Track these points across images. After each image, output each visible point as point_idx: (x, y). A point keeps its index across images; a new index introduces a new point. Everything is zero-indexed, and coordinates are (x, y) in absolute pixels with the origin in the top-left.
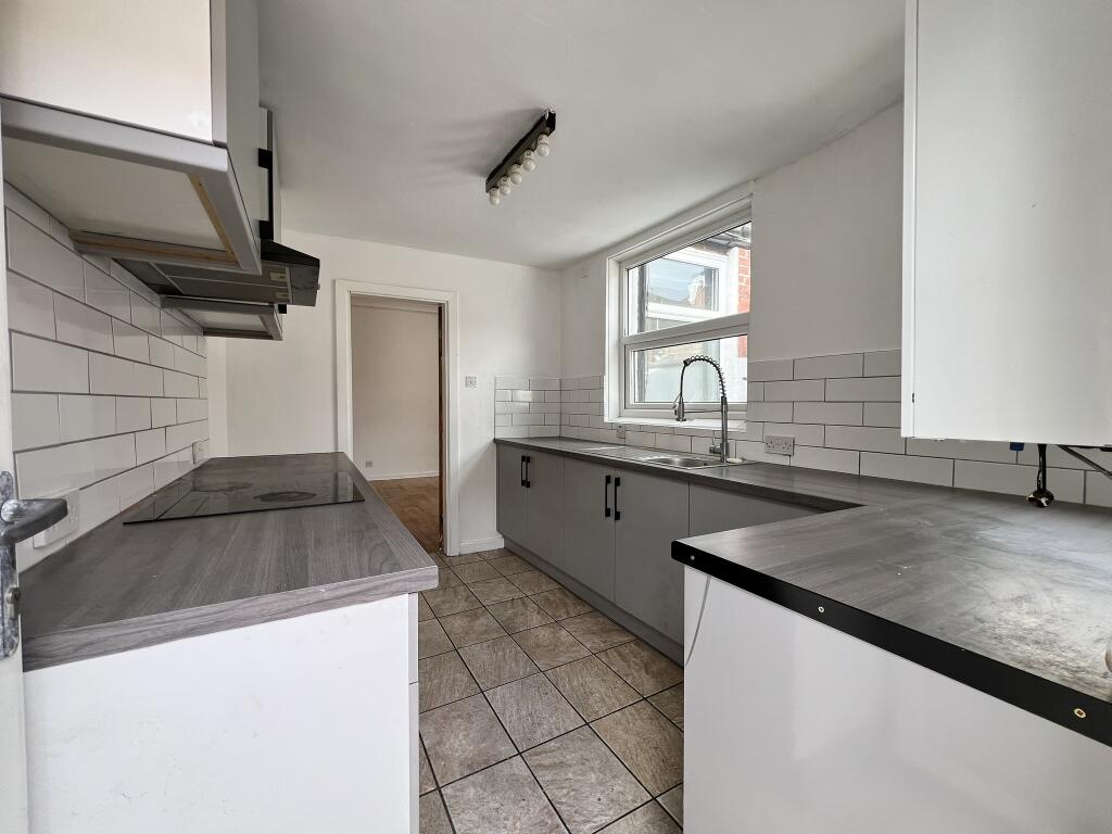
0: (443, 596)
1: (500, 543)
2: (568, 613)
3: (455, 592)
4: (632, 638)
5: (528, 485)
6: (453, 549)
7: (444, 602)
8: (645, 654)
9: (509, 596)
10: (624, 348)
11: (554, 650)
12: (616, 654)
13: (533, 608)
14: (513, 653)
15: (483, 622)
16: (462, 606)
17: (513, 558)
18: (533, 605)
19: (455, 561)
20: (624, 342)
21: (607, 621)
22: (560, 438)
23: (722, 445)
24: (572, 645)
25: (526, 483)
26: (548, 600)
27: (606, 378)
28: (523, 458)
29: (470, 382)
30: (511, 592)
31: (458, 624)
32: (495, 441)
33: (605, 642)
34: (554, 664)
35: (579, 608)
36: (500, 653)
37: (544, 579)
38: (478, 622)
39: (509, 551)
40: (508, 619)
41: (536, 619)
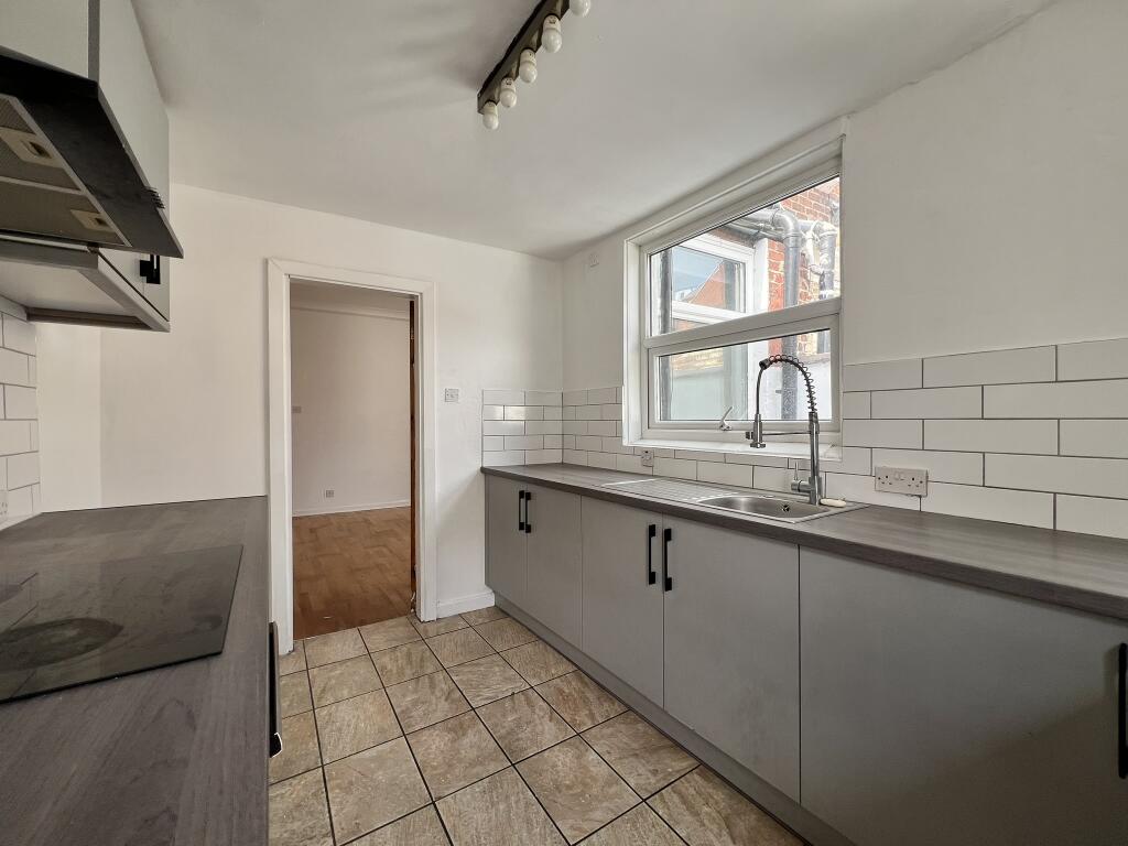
0: (416, 691)
1: (490, 601)
2: (591, 715)
3: (432, 686)
4: (691, 762)
5: (529, 529)
6: (428, 610)
7: (415, 703)
8: (720, 795)
9: (507, 689)
10: (646, 351)
11: (582, 794)
12: (676, 798)
13: (541, 709)
14: (522, 803)
15: (474, 740)
16: (442, 709)
17: (505, 622)
18: (542, 703)
19: (432, 630)
20: (646, 344)
21: (651, 731)
22: (563, 466)
23: (811, 480)
24: (609, 784)
25: (525, 527)
26: (561, 692)
27: (624, 389)
28: (522, 494)
29: (450, 396)
30: (508, 680)
31: (434, 745)
32: (483, 470)
33: (655, 772)
34: (588, 827)
35: (606, 704)
36: (501, 807)
37: (551, 657)
38: (466, 741)
39: (501, 611)
40: (509, 733)
41: (549, 731)
